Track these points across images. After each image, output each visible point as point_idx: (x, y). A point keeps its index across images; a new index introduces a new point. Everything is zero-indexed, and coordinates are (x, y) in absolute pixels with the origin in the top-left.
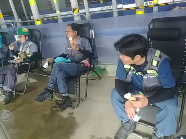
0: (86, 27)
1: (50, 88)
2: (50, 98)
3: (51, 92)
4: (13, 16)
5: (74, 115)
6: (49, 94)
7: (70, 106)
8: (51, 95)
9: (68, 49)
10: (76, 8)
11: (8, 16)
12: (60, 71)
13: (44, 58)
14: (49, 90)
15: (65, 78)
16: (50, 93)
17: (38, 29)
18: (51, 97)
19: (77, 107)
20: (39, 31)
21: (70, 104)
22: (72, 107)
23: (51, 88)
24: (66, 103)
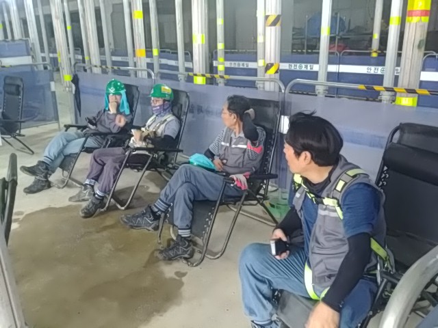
0: (270, 106)
1: (156, 210)
2: (150, 228)
4: (177, 53)
5: (184, 279)
8: (155, 223)
10: (272, 65)
12: (186, 182)
16: (152, 218)
17: (187, 93)
18: (153, 226)
20: (187, 96)
21: (186, 256)
22: (188, 262)
24: (178, 249)
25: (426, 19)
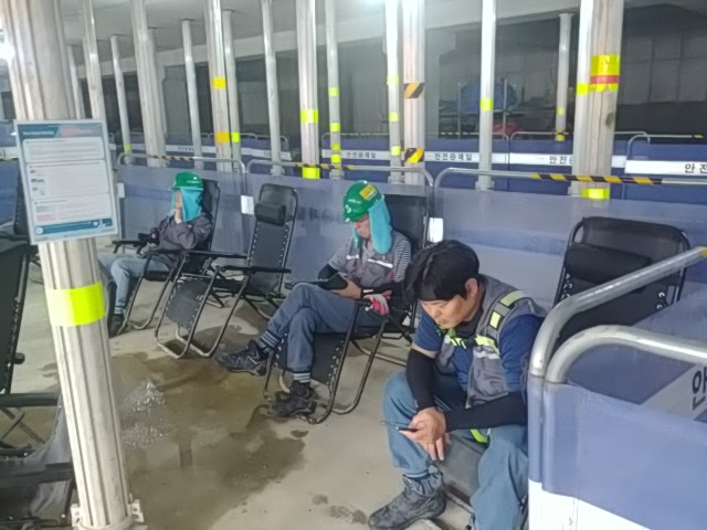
0: (414, 204)
1: (263, 346)
2: (254, 372)
3: (264, 356)
4: (269, 139)
5: (304, 439)
6: (256, 360)
7: (306, 414)
8: (262, 363)
9: (349, 257)
10: (414, 150)
11: (259, 139)
12: (304, 307)
13: (289, 271)
14: (261, 350)
15: (313, 330)
16: (258, 356)
18: (258, 368)
19: (321, 421)
20: (294, 194)
21: (307, 410)
22: (308, 418)
23: (268, 346)
25: (614, 88)
